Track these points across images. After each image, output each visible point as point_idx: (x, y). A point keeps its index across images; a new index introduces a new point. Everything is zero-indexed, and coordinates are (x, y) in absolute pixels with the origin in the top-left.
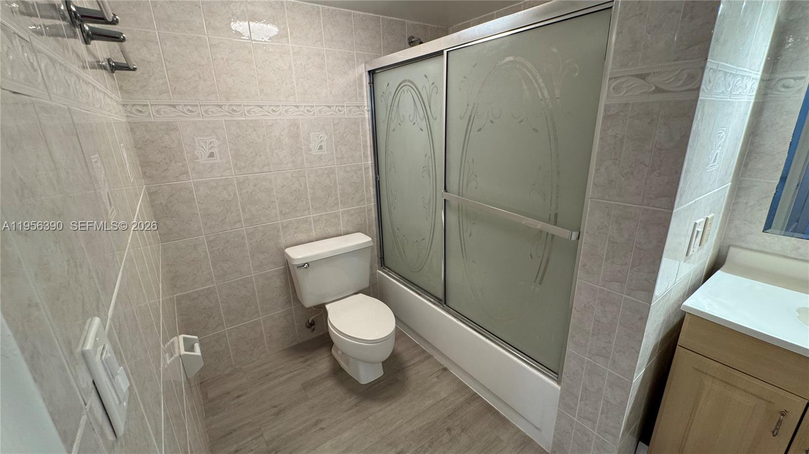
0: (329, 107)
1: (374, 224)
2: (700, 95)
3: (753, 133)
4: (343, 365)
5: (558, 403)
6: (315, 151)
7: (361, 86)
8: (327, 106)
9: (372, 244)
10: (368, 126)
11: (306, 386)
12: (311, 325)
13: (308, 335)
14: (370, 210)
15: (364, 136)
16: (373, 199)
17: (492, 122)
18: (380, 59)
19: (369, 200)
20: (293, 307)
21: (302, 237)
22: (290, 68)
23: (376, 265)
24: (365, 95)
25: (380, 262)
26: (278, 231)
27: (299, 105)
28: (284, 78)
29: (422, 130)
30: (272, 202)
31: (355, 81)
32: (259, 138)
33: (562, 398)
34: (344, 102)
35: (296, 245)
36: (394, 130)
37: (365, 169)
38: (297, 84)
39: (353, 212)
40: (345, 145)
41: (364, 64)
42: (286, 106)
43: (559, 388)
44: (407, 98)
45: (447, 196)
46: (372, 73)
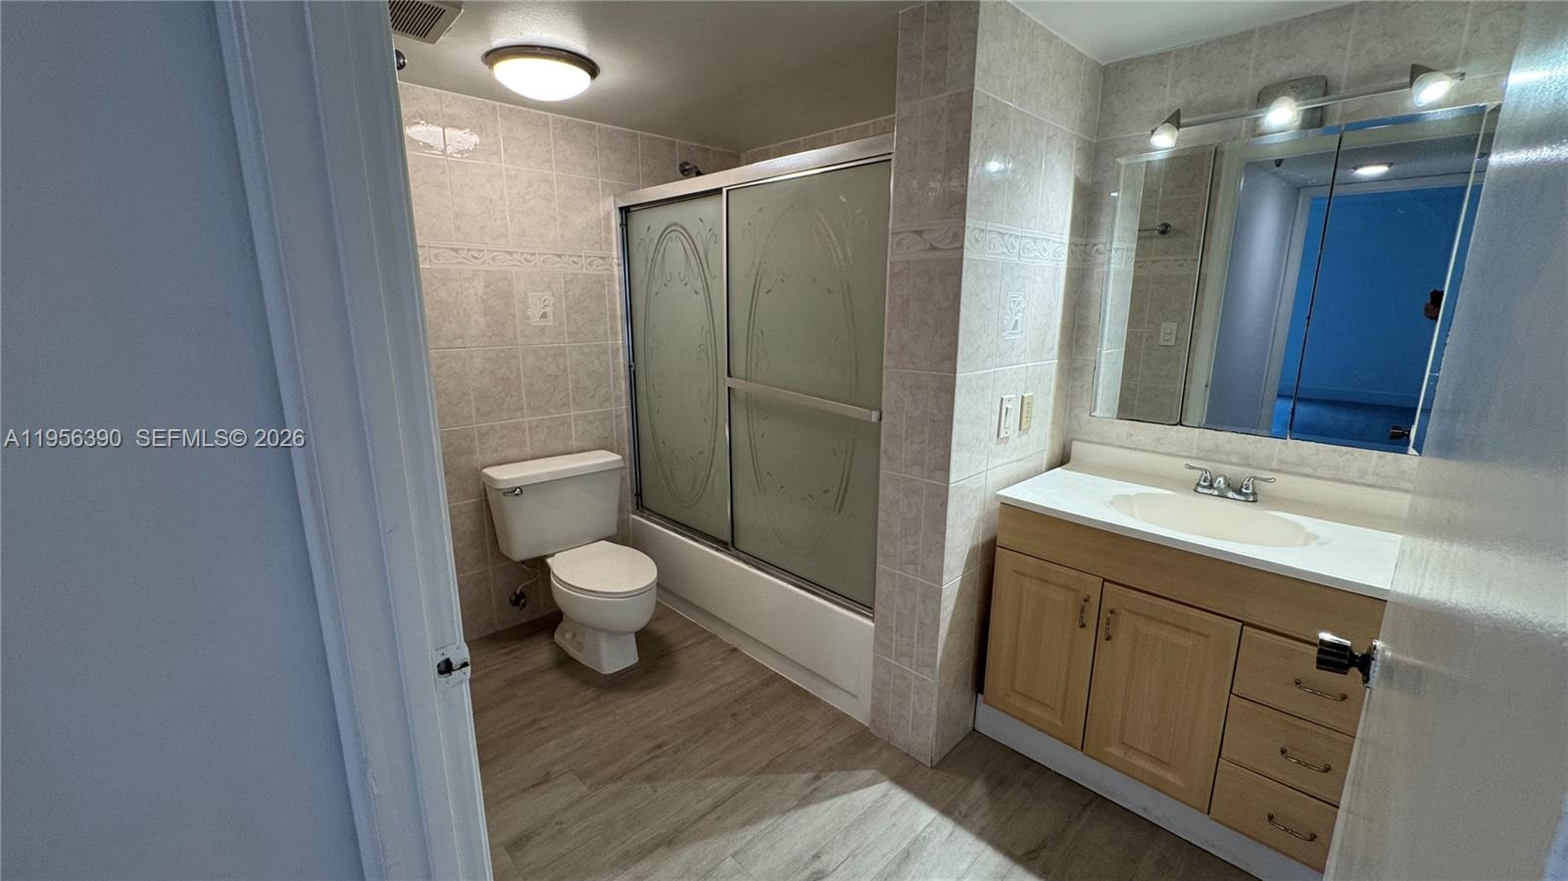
0: (560, 256)
1: (626, 439)
2: (965, 254)
3: (1078, 303)
4: (573, 652)
5: (872, 643)
6: (535, 321)
7: (608, 228)
8: (556, 255)
9: (622, 465)
10: (617, 288)
11: (511, 683)
12: (518, 600)
13: (515, 617)
14: (619, 416)
15: (612, 302)
16: (624, 400)
17: (782, 281)
18: (637, 192)
19: (618, 399)
20: (490, 568)
21: (511, 453)
22: (502, 198)
23: (629, 507)
24: (614, 241)
25: (635, 501)
26: (472, 441)
27: (512, 250)
28: (492, 212)
29: (696, 293)
30: (466, 394)
31: (599, 221)
32: (450, 295)
33: (877, 637)
34: (581, 250)
35: (501, 464)
36: (657, 293)
37: (613, 351)
38: (511, 221)
39: (591, 418)
40: (582, 313)
41: (612, 198)
42: (493, 251)
43: (873, 625)
44: (676, 249)
45: (730, 382)
46: (625, 211)
